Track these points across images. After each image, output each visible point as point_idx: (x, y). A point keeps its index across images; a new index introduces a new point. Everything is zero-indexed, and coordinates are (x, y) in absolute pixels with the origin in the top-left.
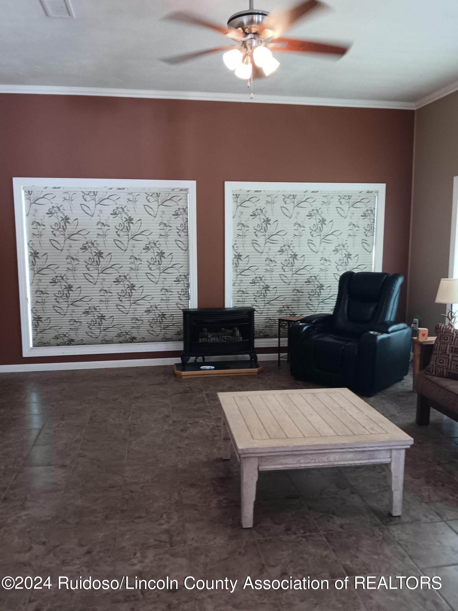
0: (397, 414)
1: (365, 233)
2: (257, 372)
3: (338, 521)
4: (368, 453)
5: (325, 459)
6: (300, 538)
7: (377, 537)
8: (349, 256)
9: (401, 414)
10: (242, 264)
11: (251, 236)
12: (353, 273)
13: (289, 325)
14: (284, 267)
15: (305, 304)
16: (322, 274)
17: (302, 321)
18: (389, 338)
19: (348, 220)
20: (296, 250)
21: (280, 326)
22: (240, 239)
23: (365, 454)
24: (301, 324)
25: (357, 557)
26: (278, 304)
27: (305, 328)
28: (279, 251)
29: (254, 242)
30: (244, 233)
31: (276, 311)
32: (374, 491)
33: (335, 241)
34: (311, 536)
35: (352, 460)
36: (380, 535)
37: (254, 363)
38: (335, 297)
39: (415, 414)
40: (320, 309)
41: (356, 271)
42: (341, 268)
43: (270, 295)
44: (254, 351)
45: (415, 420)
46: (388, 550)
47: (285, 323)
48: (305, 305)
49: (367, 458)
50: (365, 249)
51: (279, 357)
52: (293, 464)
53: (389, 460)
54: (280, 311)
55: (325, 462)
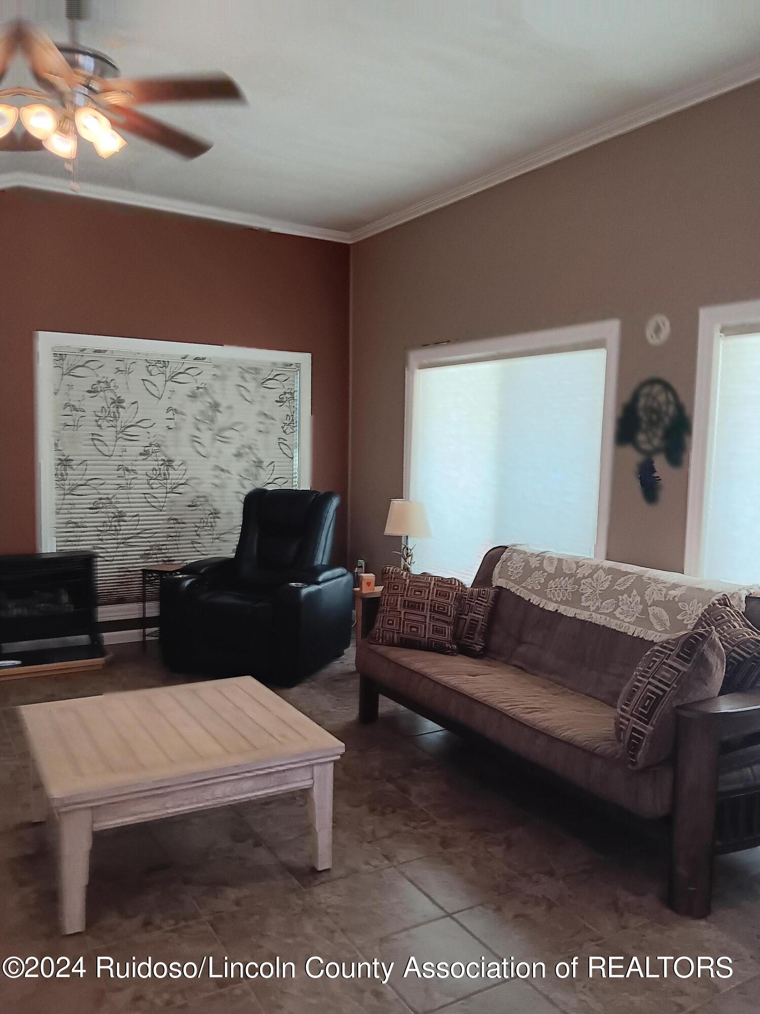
0: (332, 710)
1: (283, 427)
2: (103, 665)
3: (232, 894)
4: (276, 775)
5: (207, 795)
6: (169, 934)
7: (293, 909)
8: (259, 464)
9: (338, 708)
10: (73, 476)
11: (88, 427)
12: (266, 491)
13: (161, 579)
14: (152, 481)
15: (190, 541)
16: (216, 493)
17: (183, 571)
18: (319, 590)
19: (256, 408)
20: (171, 452)
21: (145, 582)
22: (68, 432)
23: (272, 778)
24: (180, 576)
25: (261, 947)
26: (141, 545)
27: (187, 583)
28: (141, 454)
29: (95, 438)
30: (76, 422)
31: (139, 557)
32: (291, 838)
33: (236, 440)
34: (186, 927)
35: (253, 791)
36: (297, 905)
37: (95, 649)
38: (239, 530)
39: (357, 706)
40: (214, 550)
41: (270, 488)
42: (247, 483)
43: (126, 528)
44: (96, 628)
45: (358, 715)
46: (309, 927)
47: (156, 576)
48: (189, 544)
49: (277, 784)
50: (285, 454)
51: (144, 635)
52: (154, 811)
53: (310, 782)
54: (146, 556)
55: (208, 800)
